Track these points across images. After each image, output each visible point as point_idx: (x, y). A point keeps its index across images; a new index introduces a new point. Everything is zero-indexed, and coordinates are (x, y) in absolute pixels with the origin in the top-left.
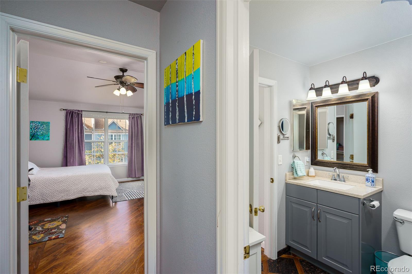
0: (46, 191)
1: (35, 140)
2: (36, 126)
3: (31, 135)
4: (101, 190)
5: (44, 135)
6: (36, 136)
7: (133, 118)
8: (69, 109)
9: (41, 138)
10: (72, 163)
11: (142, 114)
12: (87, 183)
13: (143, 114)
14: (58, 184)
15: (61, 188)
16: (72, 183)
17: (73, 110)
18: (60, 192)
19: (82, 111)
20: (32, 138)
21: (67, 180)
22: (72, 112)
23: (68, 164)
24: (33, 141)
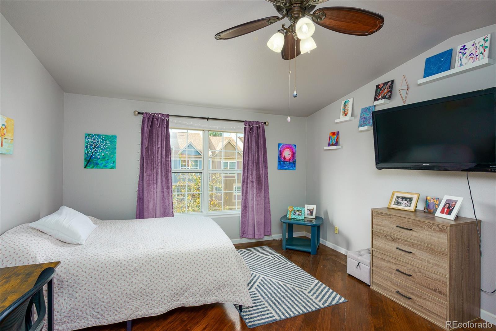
0: (102, 296)
1: (92, 168)
2: (94, 143)
3: (86, 159)
4: (219, 291)
5: (107, 159)
6: (94, 161)
7: (250, 130)
8: (148, 112)
9: (102, 163)
10: (151, 210)
11: (265, 123)
12: (189, 275)
13: (267, 123)
14: (129, 276)
15: (135, 288)
16: (159, 273)
17: (154, 114)
18: (133, 297)
19: (168, 115)
20: (88, 165)
21: (148, 266)
22: (151, 117)
23: (145, 214)
24: (89, 170)
